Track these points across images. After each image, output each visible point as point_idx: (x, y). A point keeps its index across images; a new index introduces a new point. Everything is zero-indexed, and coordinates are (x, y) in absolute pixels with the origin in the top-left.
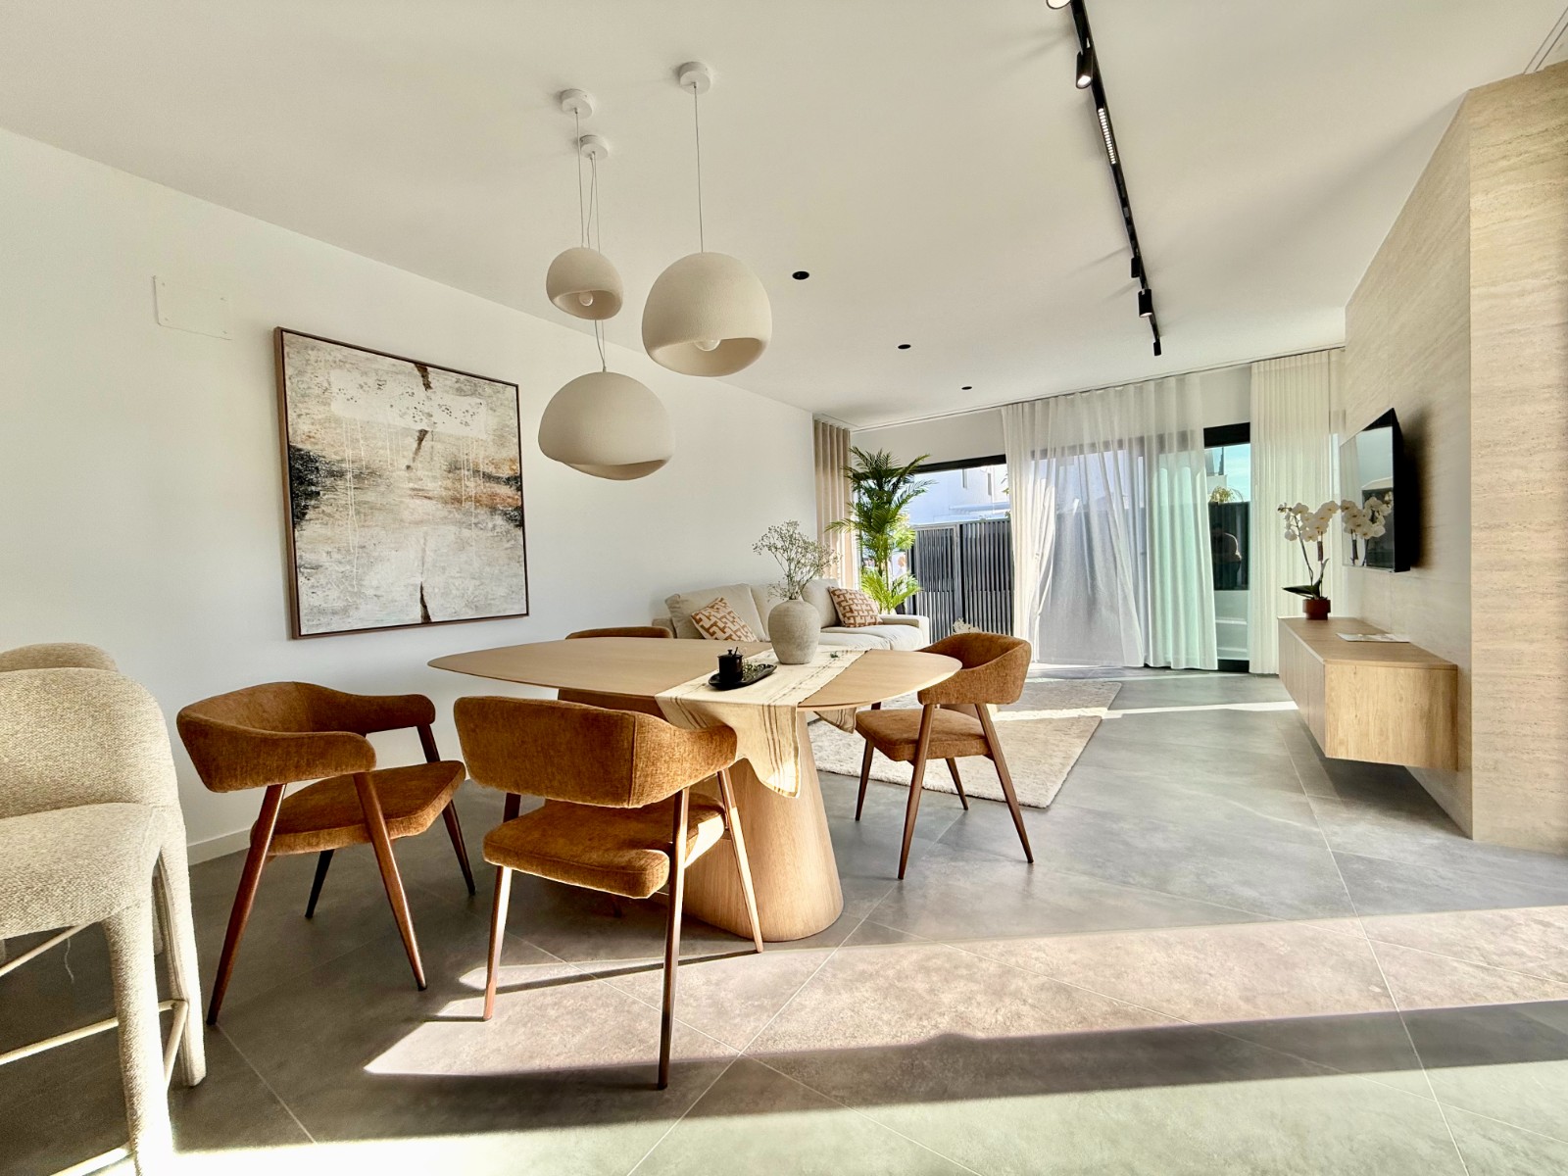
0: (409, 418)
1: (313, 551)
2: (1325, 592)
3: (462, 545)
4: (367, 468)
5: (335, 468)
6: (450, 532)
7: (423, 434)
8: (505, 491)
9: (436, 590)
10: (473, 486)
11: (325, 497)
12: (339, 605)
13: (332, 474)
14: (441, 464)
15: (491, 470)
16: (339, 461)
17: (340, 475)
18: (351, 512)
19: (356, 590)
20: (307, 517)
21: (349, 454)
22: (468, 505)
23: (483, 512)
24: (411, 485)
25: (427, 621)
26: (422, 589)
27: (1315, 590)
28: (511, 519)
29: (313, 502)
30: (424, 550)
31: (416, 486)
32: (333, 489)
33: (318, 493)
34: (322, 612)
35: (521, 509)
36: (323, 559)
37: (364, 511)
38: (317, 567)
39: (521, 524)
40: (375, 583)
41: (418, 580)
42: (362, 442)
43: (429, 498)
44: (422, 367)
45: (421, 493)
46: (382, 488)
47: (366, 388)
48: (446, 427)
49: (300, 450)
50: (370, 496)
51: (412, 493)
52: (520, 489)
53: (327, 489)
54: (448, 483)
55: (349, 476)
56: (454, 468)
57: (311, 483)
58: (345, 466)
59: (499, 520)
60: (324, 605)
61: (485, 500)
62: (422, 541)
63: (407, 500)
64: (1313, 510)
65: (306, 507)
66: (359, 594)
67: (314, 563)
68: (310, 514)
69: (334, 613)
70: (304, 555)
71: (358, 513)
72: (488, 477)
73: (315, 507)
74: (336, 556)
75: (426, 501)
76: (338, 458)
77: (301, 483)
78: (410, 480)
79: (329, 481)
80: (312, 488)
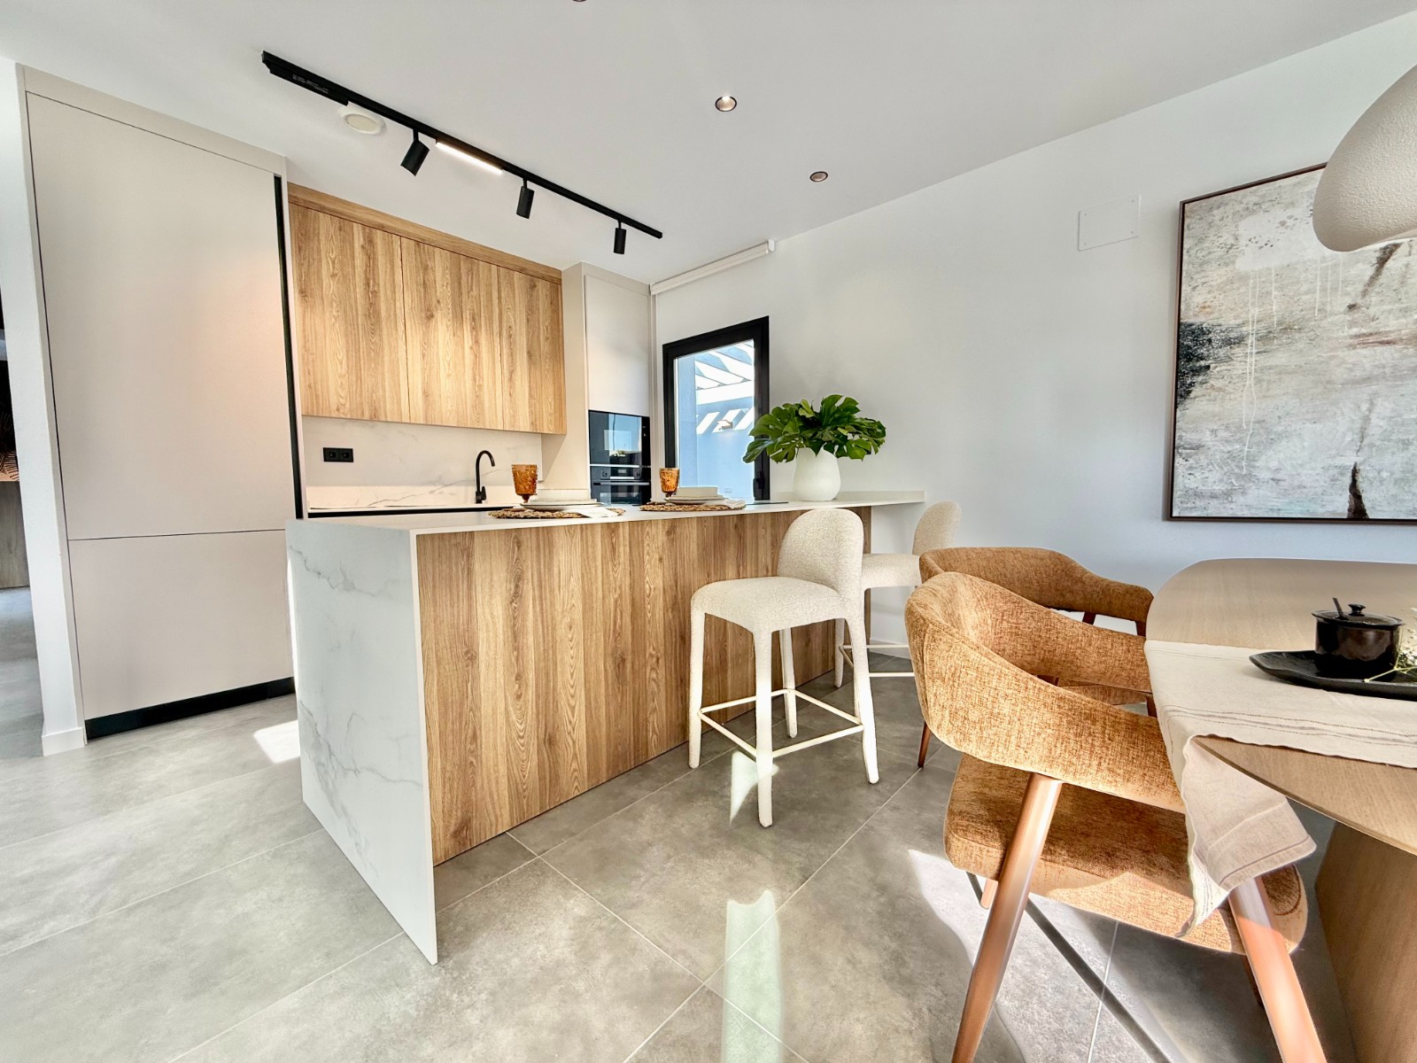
1: (1195, 430)
4: (1280, 323)
5: (1232, 335)
7: (1389, 250)
9: (1385, 474)
11: (1216, 369)
12: (1219, 488)
13: (1228, 342)
16: (1239, 326)
17: (1239, 341)
18: (1250, 381)
19: (1244, 472)
20: (1192, 395)
21: (1254, 313)
24: (1355, 331)
25: (1358, 515)
26: (1355, 472)
29: (1200, 378)
30: (1367, 419)
31: (1364, 331)
32: (1228, 359)
33: (1208, 367)
34: (1198, 495)
36: (1207, 438)
37: (1268, 377)
38: (1198, 447)
40: (1274, 464)
41: (1349, 461)
42: (1275, 293)
43: (1388, 343)
45: (1371, 339)
46: (1301, 345)
47: (1290, 222)
49: (1191, 325)
50: (1281, 358)
51: (1355, 341)
53: (1218, 360)
55: (1251, 340)
57: (1201, 358)
58: (1247, 328)
60: (1201, 487)
62: (1364, 407)
63: (1344, 353)
65: (1191, 385)
66: (1249, 477)
67: (1196, 442)
68: (1196, 391)
69: (1213, 496)
70: (1185, 435)
71: (1258, 381)
73: (1202, 383)
74: (1223, 434)
75: (1379, 349)
76: (1239, 321)
77: (1190, 360)
78: (1352, 324)
79: (1222, 352)
80: (1203, 363)
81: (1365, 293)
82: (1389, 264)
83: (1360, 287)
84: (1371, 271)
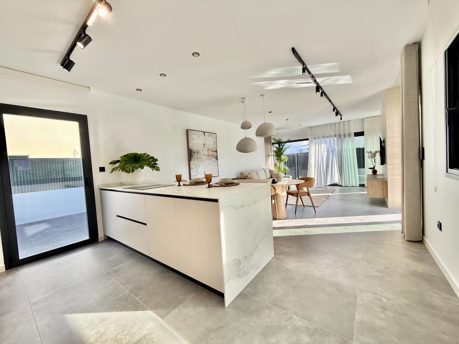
0: (202, 142)
1: (192, 166)
2: (376, 169)
3: (210, 163)
4: (198, 151)
5: (194, 151)
6: (208, 161)
7: (204, 144)
8: (215, 153)
9: (207, 172)
10: (211, 153)
11: (194, 156)
12: (195, 174)
14: (207, 149)
15: (213, 149)
17: (195, 153)
18: (196, 159)
21: (196, 149)
22: (210, 156)
23: (212, 157)
27: (374, 168)
28: (216, 158)
29: (192, 158)
30: (205, 165)
32: (194, 155)
34: (193, 176)
35: (217, 156)
36: (193, 167)
37: (198, 158)
38: (193, 168)
39: (217, 159)
40: (199, 171)
41: (204, 170)
42: (197, 147)
43: (205, 155)
44: (204, 132)
46: (200, 154)
47: (197, 137)
48: (207, 143)
49: (191, 149)
50: (198, 156)
52: (217, 153)
54: (208, 153)
55: (196, 153)
56: (208, 150)
57: (192, 154)
58: (196, 151)
59: (214, 159)
61: (212, 155)
62: (205, 163)
63: (203, 156)
64: (373, 152)
66: (197, 173)
68: (192, 159)
72: (213, 151)
74: (195, 166)
77: (190, 154)
78: (203, 152)
80: (192, 155)
83: (203, 148)
84: (203, 146)
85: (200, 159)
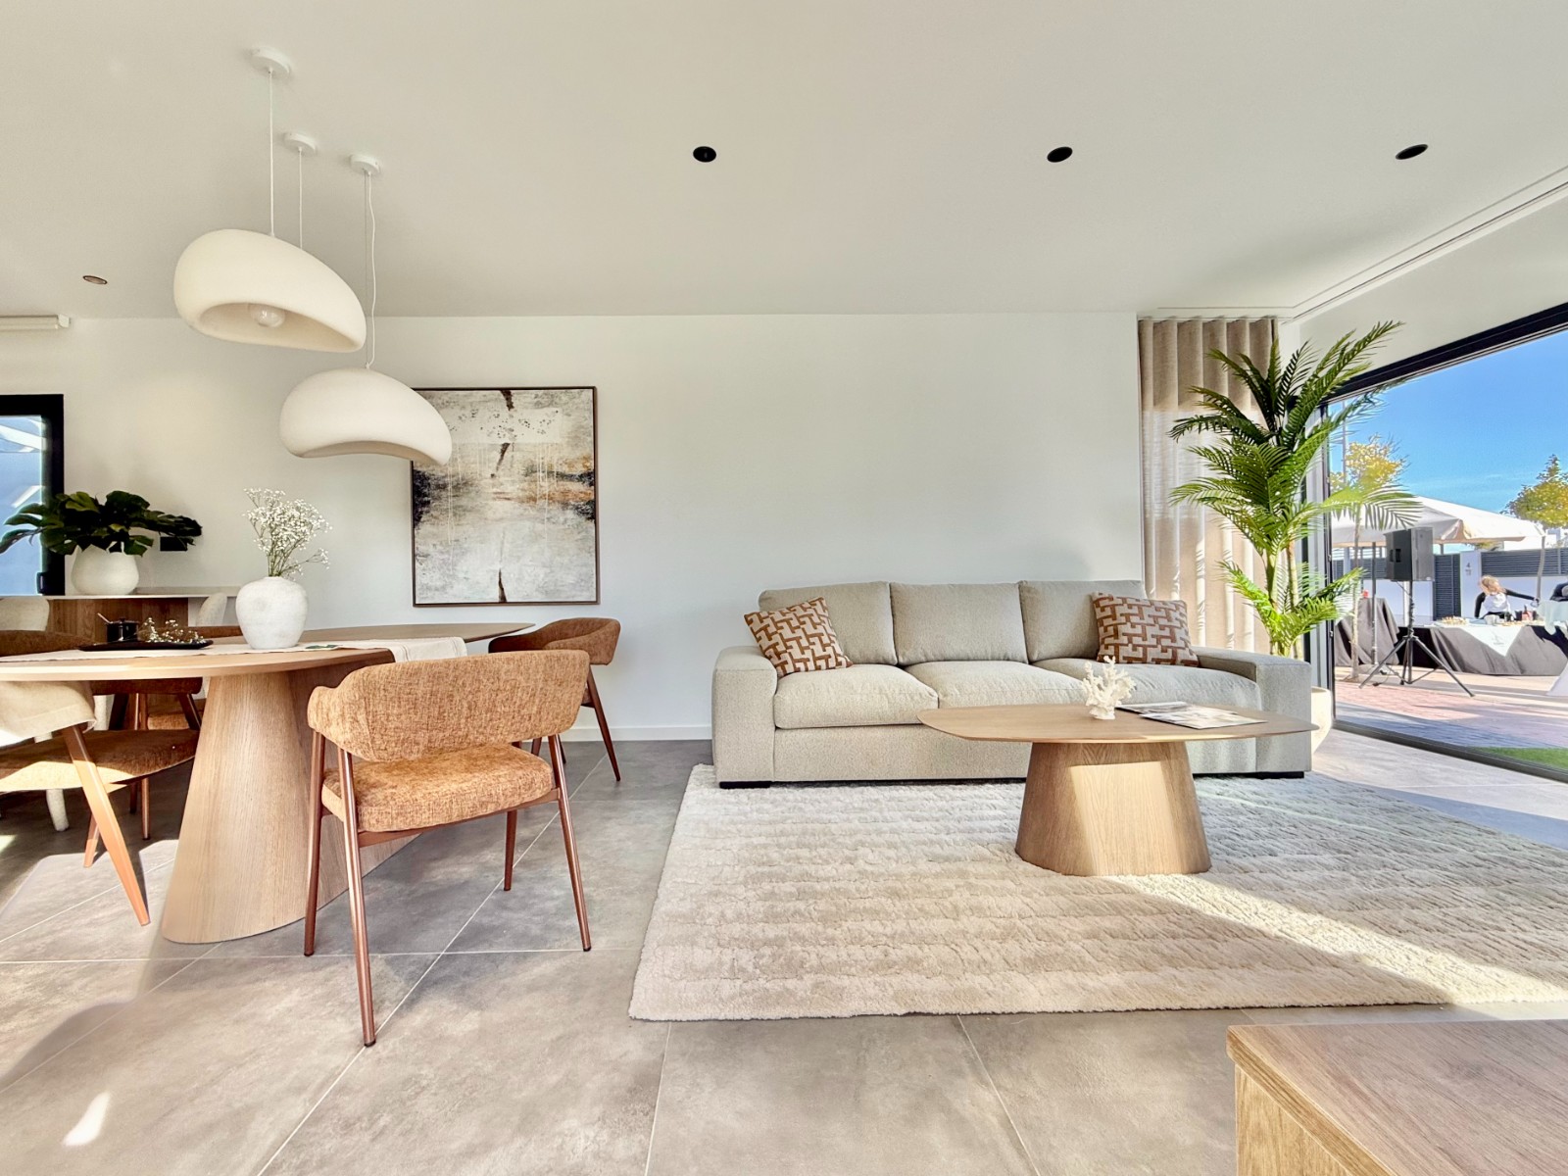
0: (495, 436)
1: (425, 544)
3: (536, 537)
4: (462, 480)
5: (441, 483)
6: (526, 526)
7: (505, 446)
8: (577, 487)
9: (512, 575)
10: (546, 486)
11: (433, 504)
12: (439, 584)
13: (438, 487)
14: (519, 469)
15: (565, 470)
16: (444, 477)
17: (444, 487)
18: (450, 514)
19: (451, 573)
20: (422, 519)
21: (450, 471)
22: (542, 503)
23: (555, 508)
24: (495, 490)
25: (503, 601)
26: (500, 574)
28: (583, 513)
29: (425, 509)
30: (502, 543)
31: (499, 491)
32: (439, 498)
33: (429, 502)
34: (429, 588)
35: (594, 503)
36: (431, 550)
37: (459, 512)
38: (426, 556)
39: (593, 516)
40: (465, 569)
41: (497, 567)
42: (459, 460)
43: (509, 499)
44: (506, 392)
45: (502, 496)
46: (473, 494)
47: (463, 418)
48: (525, 438)
49: (419, 472)
50: (464, 501)
51: (495, 496)
52: (593, 484)
53: (435, 499)
54: (525, 485)
55: (450, 487)
56: (530, 471)
57: (425, 495)
58: (447, 480)
59: (570, 514)
60: (430, 583)
61: (557, 496)
62: (502, 535)
63: (491, 502)
65: (421, 513)
66: (453, 576)
67: (425, 553)
68: (424, 518)
69: (437, 589)
70: (421, 548)
71: (455, 515)
72: (562, 476)
73: (428, 512)
74: (439, 547)
75: (506, 502)
76: (443, 474)
77: (419, 496)
78: (494, 486)
79: (436, 493)
80: (426, 499)
81: (497, 469)
82: (506, 454)
83: (495, 465)
84: (499, 457)
85: (469, 516)
